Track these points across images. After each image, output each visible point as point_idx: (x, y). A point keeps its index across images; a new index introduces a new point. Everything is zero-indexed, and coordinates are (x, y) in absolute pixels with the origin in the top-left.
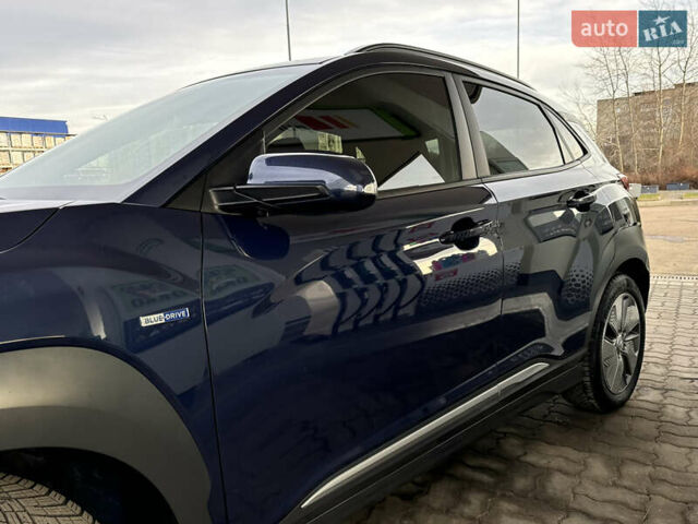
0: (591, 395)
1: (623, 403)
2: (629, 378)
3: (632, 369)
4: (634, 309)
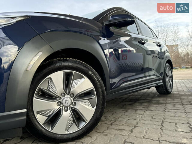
0: (164, 89)
1: (170, 92)
2: (171, 87)
3: (171, 86)
4: (170, 72)
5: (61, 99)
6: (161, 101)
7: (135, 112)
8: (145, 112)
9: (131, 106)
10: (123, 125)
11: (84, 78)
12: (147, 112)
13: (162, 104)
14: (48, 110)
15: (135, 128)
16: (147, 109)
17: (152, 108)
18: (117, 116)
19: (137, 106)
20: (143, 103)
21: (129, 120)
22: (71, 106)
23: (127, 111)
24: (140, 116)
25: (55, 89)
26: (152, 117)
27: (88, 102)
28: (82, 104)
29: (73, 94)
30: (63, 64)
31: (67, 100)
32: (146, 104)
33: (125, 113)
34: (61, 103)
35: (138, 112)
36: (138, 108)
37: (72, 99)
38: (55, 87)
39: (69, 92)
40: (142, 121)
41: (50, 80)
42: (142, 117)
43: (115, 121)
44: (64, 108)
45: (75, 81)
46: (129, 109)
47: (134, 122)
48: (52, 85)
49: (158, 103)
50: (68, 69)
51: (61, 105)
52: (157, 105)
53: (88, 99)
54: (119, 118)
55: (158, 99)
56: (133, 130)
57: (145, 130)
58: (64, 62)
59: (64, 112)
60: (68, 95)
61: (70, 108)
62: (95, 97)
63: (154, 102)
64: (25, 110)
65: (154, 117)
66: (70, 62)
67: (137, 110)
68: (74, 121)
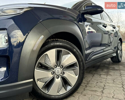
1: (121, 61)
2: (121, 58)
4: (121, 47)
5: (54, 69)
6: (116, 68)
7: (100, 76)
8: (107, 76)
9: (96, 72)
10: (95, 87)
11: (70, 54)
12: (109, 77)
13: (117, 70)
14: (45, 78)
15: (104, 90)
16: (107, 74)
17: (111, 73)
18: (88, 80)
19: (100, 72)
20: (103, 69)
21: (97, 83)
22: (61, 75)
23: (94, 76)
24: (105, 79)
25: (50, 62)
26: (113, 80)
27: (72, 71)
28: (68, 73)
29: (62, 66)
30: (56, 44)
31: (58, 70)
32: (106, 70)
33: (93, 77)
34: (54, 72)
35: (102, 76)
36: (101, 74)
37: (62, 69)
38: (50, 61)
39: (60, 65)
40: (107, 84)
41: (46, 56)
42: (106, 81)
43: (88, 84)
44: (56, 76)
45: (64, 57)
46: (95, 74)
47: (102, 85)
48: (48, 60)
49: (114, 69)
50: (59, 47)
51: (54, 74)
52: (114, 71)
53: (73, 70)
54: (90, 81)
55: (113, 66)
56: (104, 91)
57: (112, 92)
58: (57, 42)
59: (56, 79)
60: (59, 66)
61: (60, 76)
62: (78, 68)
63: (111, 68)
64: (32, 80)
65: (115, 81)
66: (61, 42)
67: (101, 75)
68: (63, 86)
